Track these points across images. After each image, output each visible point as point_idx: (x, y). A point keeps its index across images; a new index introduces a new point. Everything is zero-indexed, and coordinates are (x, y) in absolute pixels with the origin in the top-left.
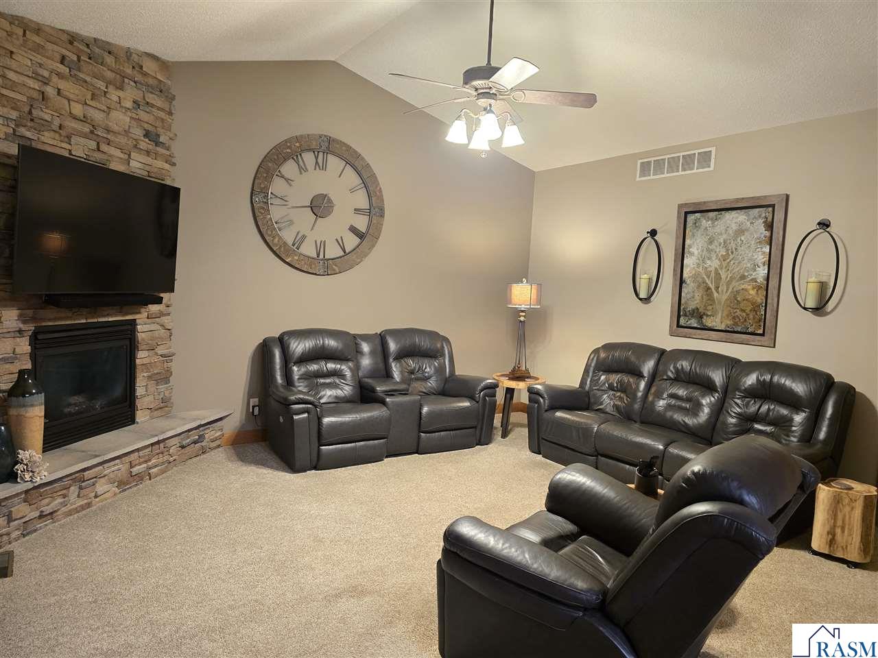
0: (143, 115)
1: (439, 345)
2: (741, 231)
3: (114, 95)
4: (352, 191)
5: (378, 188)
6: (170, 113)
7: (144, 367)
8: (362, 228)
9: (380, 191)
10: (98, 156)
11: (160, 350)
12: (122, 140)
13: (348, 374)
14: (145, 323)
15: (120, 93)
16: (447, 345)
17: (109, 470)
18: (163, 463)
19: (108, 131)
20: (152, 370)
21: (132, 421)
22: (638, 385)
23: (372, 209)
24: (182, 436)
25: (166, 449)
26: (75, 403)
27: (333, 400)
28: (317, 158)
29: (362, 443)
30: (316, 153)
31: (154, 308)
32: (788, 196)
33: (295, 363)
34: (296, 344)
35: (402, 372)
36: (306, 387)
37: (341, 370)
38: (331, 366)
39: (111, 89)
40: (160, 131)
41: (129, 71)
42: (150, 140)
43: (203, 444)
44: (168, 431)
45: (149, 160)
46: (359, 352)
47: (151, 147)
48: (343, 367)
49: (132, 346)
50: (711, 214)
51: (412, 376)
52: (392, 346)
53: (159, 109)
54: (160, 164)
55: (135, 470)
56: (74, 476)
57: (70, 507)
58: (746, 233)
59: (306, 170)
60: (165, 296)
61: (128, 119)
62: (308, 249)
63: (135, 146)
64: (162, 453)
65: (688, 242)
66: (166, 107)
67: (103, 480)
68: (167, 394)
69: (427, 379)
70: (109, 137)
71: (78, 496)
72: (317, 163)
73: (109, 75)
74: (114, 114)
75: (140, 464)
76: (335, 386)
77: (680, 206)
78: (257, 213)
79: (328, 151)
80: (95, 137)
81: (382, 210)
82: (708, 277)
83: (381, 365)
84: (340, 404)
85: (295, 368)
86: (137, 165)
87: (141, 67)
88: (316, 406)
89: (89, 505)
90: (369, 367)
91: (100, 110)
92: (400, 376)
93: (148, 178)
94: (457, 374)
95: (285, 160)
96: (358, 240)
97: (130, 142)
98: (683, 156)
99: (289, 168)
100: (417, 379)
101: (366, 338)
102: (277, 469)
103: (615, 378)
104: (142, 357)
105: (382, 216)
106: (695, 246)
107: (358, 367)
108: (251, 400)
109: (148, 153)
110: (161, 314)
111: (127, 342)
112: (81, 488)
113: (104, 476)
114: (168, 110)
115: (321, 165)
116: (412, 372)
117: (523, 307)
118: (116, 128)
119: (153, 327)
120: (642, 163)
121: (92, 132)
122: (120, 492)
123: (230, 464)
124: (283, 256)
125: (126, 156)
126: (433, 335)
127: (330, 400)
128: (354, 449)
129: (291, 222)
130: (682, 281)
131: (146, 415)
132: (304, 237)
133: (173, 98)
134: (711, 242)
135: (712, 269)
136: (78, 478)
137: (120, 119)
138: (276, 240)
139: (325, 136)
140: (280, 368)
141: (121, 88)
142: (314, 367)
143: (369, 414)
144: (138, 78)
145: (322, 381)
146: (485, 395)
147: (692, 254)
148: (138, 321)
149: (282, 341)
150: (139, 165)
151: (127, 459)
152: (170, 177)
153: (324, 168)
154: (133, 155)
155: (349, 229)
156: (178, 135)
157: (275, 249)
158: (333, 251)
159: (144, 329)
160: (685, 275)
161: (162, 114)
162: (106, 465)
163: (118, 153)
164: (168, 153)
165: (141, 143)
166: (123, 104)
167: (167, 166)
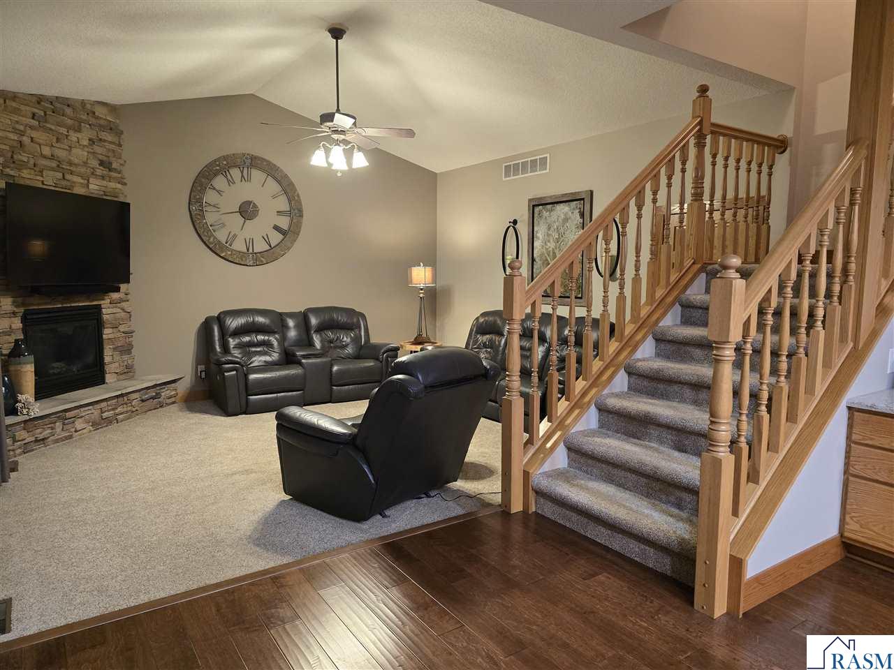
0: (98, 149)
1: (355, 320)
2: (566, 220)
3: (74, 136)
4: (274, 197)
5: (296, 194)
6: (120, 145)
7: (110, 341)
8: (285, 227)
9: (298, 196)
10: (64, 183)
11: (122, 328)
12: (83, 170)
13: (275, 343)
14: (108, 308)
15: (79, 135)
16: (363, 321)
17: (83, 412)
18: (127, 412)
19: (71, 164)
20: (116, 343)
21: (103, 381)
22: (500, 342)
23: (292, 211)
24: (142, 392)
25: (129, 401)
26: (57, 367)
27: (263, 364)
28: (242, 172)
29: (282, 394)
30: (242, 169)
31: (115, 296)
32: (592, 192)
33: (230, 336)
34: (231, 320)
35: (321, 341)
36: (240, 354)
37: (269, 341)
38: (260, 337)
39: (71, 133)
40: (112, 159)
41: (84, 117)
42: (104, 168)
43: (160, 400)
44: (128, 387)
45: (104, 183)
46: (285, 327)
47: (106, 172)
48: (270, 338)
49: (99, 325)
50: (549, 207)
51: (329, 345)
52: (314, 321)
53: (110, 143)
54: (113, 185)
55: (105, 415)
56: (58, 415)
57: (56, 437)
58: (569, 221)
59: (234, 183)
60: (123, 287)
61: (86, 154)
62: (239, 246)
63: (93, 174)
64: (126, 404)
65: (536, 229)
66: (115, 140)
67: (80, 420)
68: (130, 362)
69: (344, 347)
70: (71, 168)
71: (62, 430)
72: (242, 176)
73: (69, 122)
74: (74, 151)
75: (108, 411)
76: (265, 353)
77: (530, 200)
78: (194, 219)
79: (252, 166)
80: (61, 170)
81: (300, 211)
82: (549, 255)
83: (304, 336)
84: (268, 367)
85: (231, 340)
86: (95, 187)
87: (94, 113)
88: (242, 366)
89: (71, 437)
90: (294, 338)
91: (64, 149)
92: (320, 345)
93: (105, 197)
94: (371, 342)
95: (215, 175)
96: (281, 237)
97: (88, 171)
98: (531, 161)
99: (219, 182)
100: (336, 347)
101: (291, 315)
102: (216, 415)
103: (486, 338)
104: (107, 333)
105: (301, 216)
106: (540, 232)
107: (284, 338)
108: (199, 367)
109: (103, 178)
110: (121, 301)
111: (95, 321)
112: (64, 424)
113: (81, 417)
114: (117, 142)
115: (246, 179)
116: (331, 342)
117: (422, 286)
118: (76, 161)
119: (115, 310)
120: (506, 166)
121: (58, 166)
122: (94, 430)
123: (181, 414)
124: (218, 252)
125: (86, 181)
126: (350, 312)
127: (260, 364)
128: (276, 398)
129: (223, 225)
130: (533, 260)
131: (114, 378)
132: (235, 236)
133: (122, 133)
134: (549, 229)
135: (551, 249)
136: (61, 416)
137: (79, 155)
138: (212, 240)
139: (248, 154)
140: (219, 340)
141: (79, 130)
142: (247, 339)
143: (287, 372)
144: (92, 121)
145: (254, 349)
146: (387, 357)
147: (538, 238)
148: (103, 306)
149: (220, 319)
150: (96, 187)
151: (98, 406)
152: (122, 194)
153: (249, 180)
154: (91, 180)
155: (273, 228)
156: (128, 162)
157: (211, 246)
158: (260, 246)
159: (108, 312)
160: (535, 255)
161: (112, 147)
162: (82, 409)
163: (79, 180)
164: (120, 175)
165: (98, 170)
166: (81, 143)
167: (119, 186)
